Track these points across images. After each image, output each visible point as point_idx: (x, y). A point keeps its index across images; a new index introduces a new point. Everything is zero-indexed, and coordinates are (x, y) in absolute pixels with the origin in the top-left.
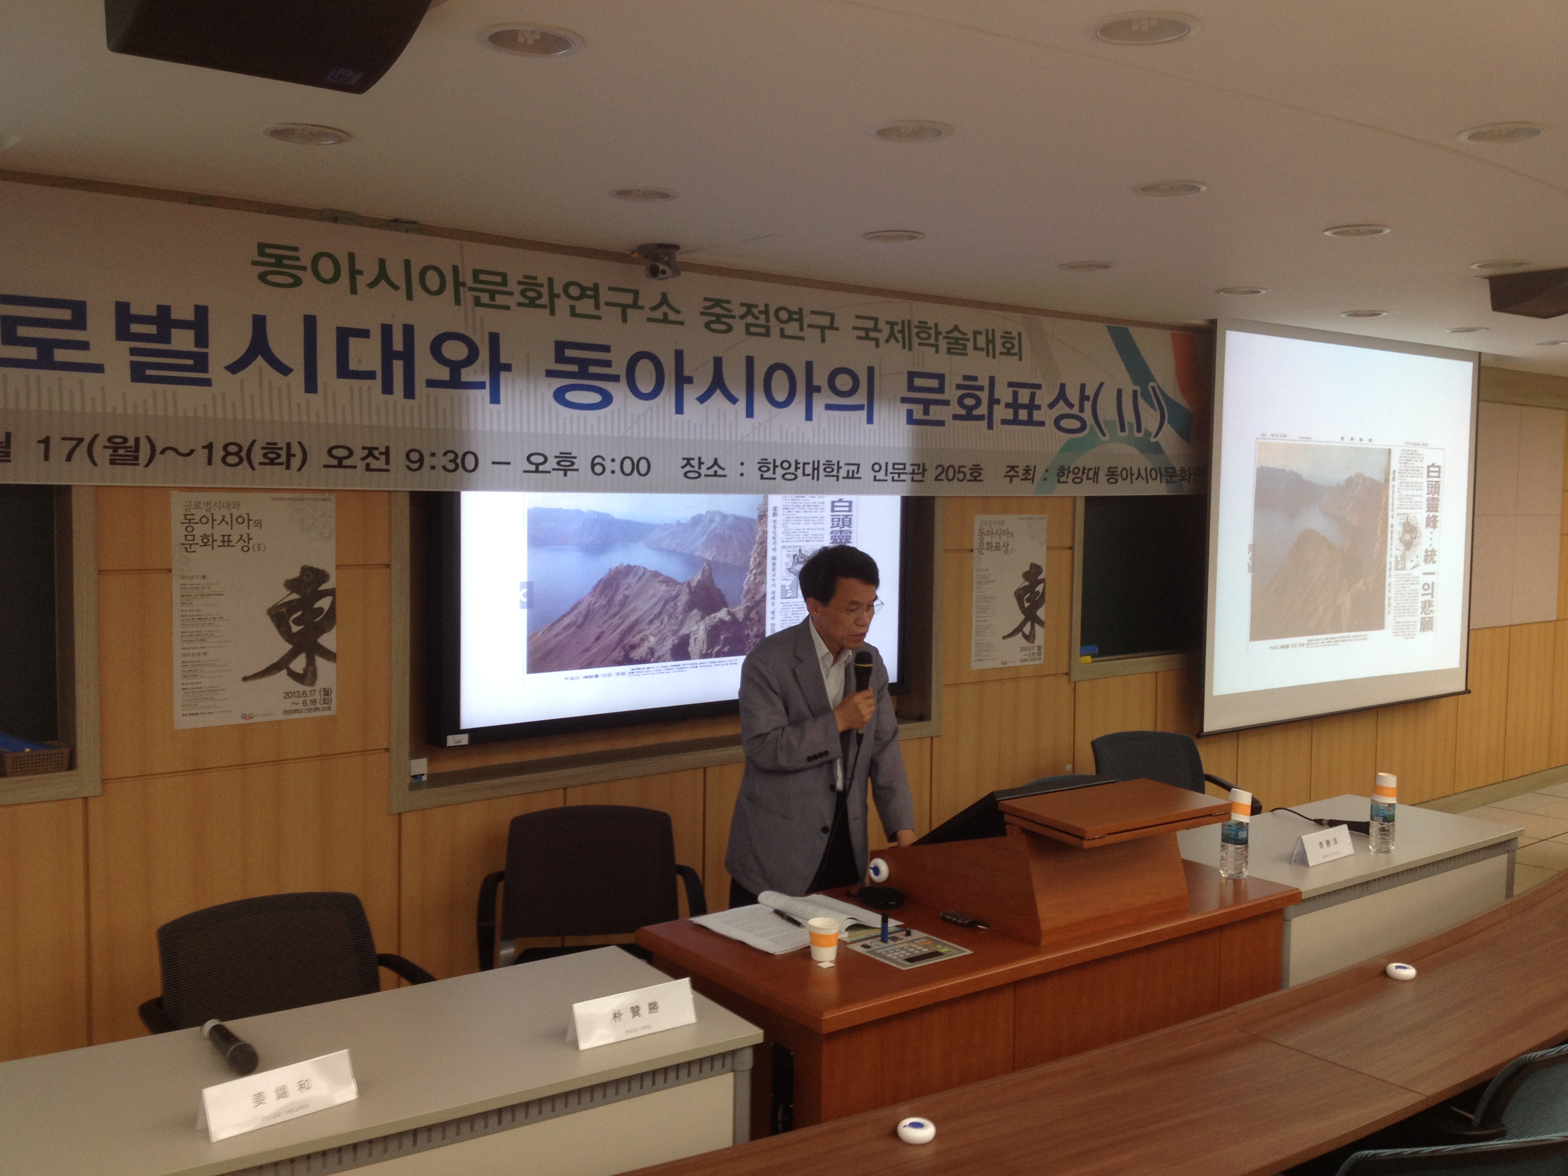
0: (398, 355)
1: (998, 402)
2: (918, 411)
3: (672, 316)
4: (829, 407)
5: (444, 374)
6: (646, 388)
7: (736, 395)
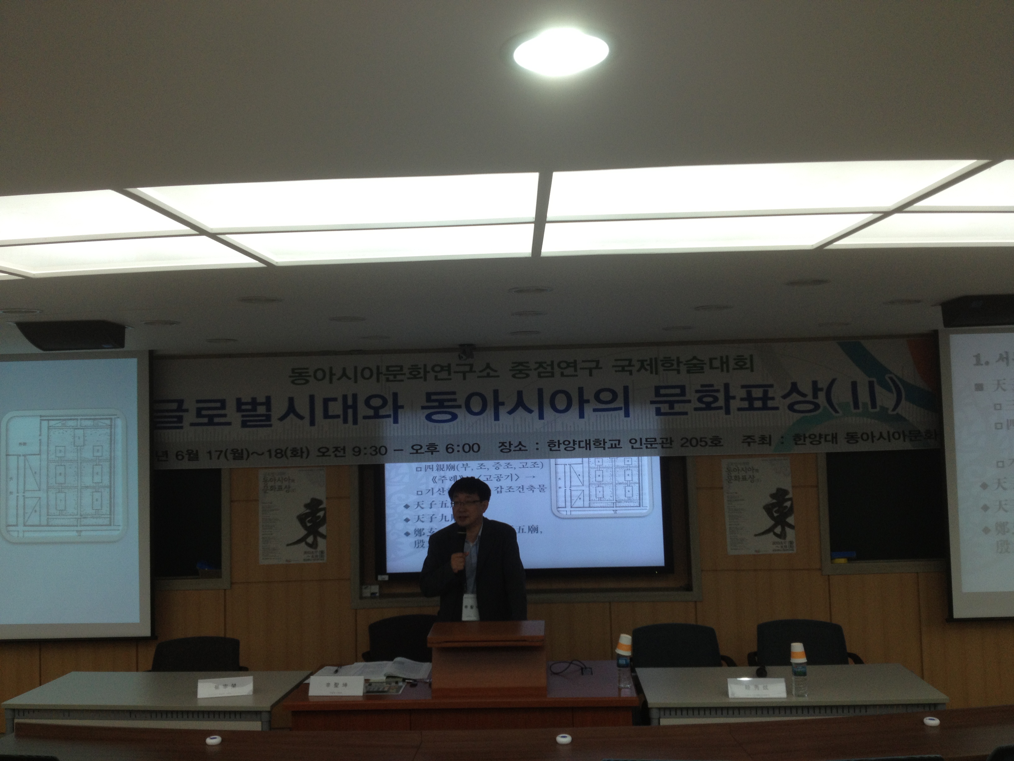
0: (350, 407)
1: (734, 398)
2: (665, 408)
3: (492, 373)
4: (595, 410)
5: (371, 412)
6: (476, 409)
7: (532, 409)
